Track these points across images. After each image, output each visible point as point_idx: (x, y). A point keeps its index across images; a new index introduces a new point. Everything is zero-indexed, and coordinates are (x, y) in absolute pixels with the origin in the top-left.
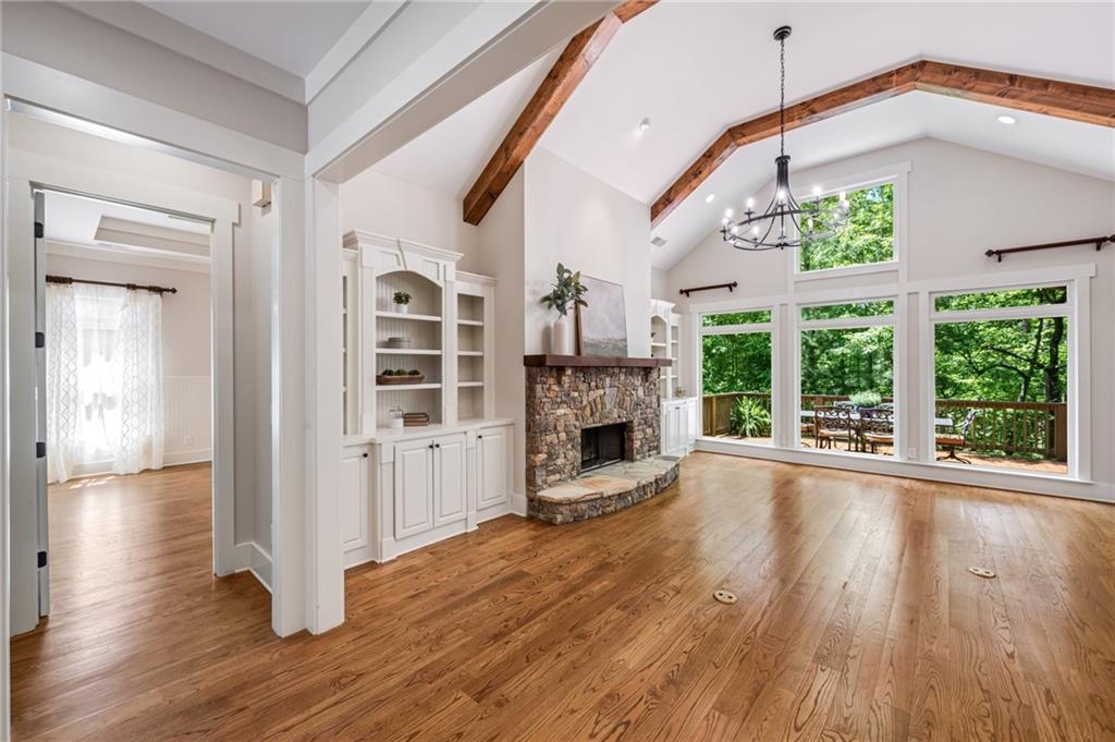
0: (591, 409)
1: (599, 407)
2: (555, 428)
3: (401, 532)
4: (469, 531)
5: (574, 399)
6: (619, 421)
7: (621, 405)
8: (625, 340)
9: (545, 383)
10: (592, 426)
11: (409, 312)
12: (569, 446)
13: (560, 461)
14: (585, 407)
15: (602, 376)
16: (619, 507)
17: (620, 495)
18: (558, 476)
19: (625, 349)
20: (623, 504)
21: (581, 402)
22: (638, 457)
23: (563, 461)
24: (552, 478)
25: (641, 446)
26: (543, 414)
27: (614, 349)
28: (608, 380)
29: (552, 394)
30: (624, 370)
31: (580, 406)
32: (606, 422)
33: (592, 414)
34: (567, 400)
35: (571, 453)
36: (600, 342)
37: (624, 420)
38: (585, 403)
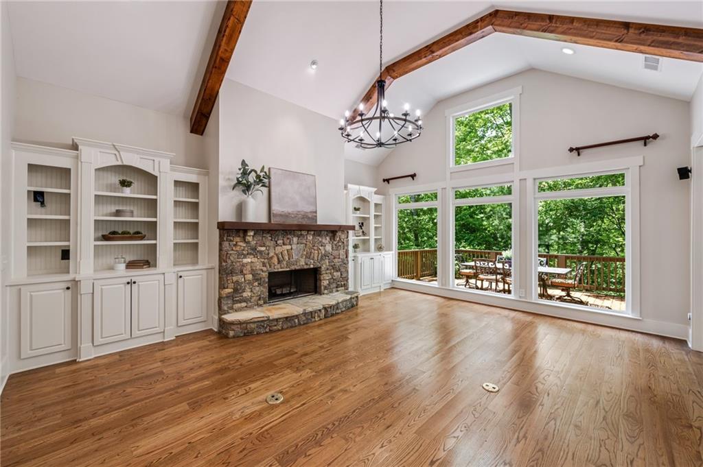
0: (278, 259)
1: (287, 258)
2: (242, 271)
3: (98, 340)
4: (166, 340)
5: (261, 252)
6: (306, 267)
7: (308, 256)
8: (316, 212)
9: (231, 241)
10: (280, 270)
11: (131, 193)
12: (256, 284)
13: (247, 294)
14: (272, 258)
15: (289, 236)
16: (285, 327)
17: (287, 318)
18: (244, 304)
19: (315, 218)
20: (289, 324)
21: (268, 254)
22: (326, 291)
23: (250, 294)
24: (237, 306)
25: (329, 285)
26: (229, 262)
27: (303, 218)
28: (295, 239)
29: (238, 248)
30: (312, 233)
31: (266, 256)
32: (293, 268)
33: (279, 262)
34: (254, 252)
35: (257, 288)
36: (289, 214)
37: (312, 266)
38: (271, 254)
